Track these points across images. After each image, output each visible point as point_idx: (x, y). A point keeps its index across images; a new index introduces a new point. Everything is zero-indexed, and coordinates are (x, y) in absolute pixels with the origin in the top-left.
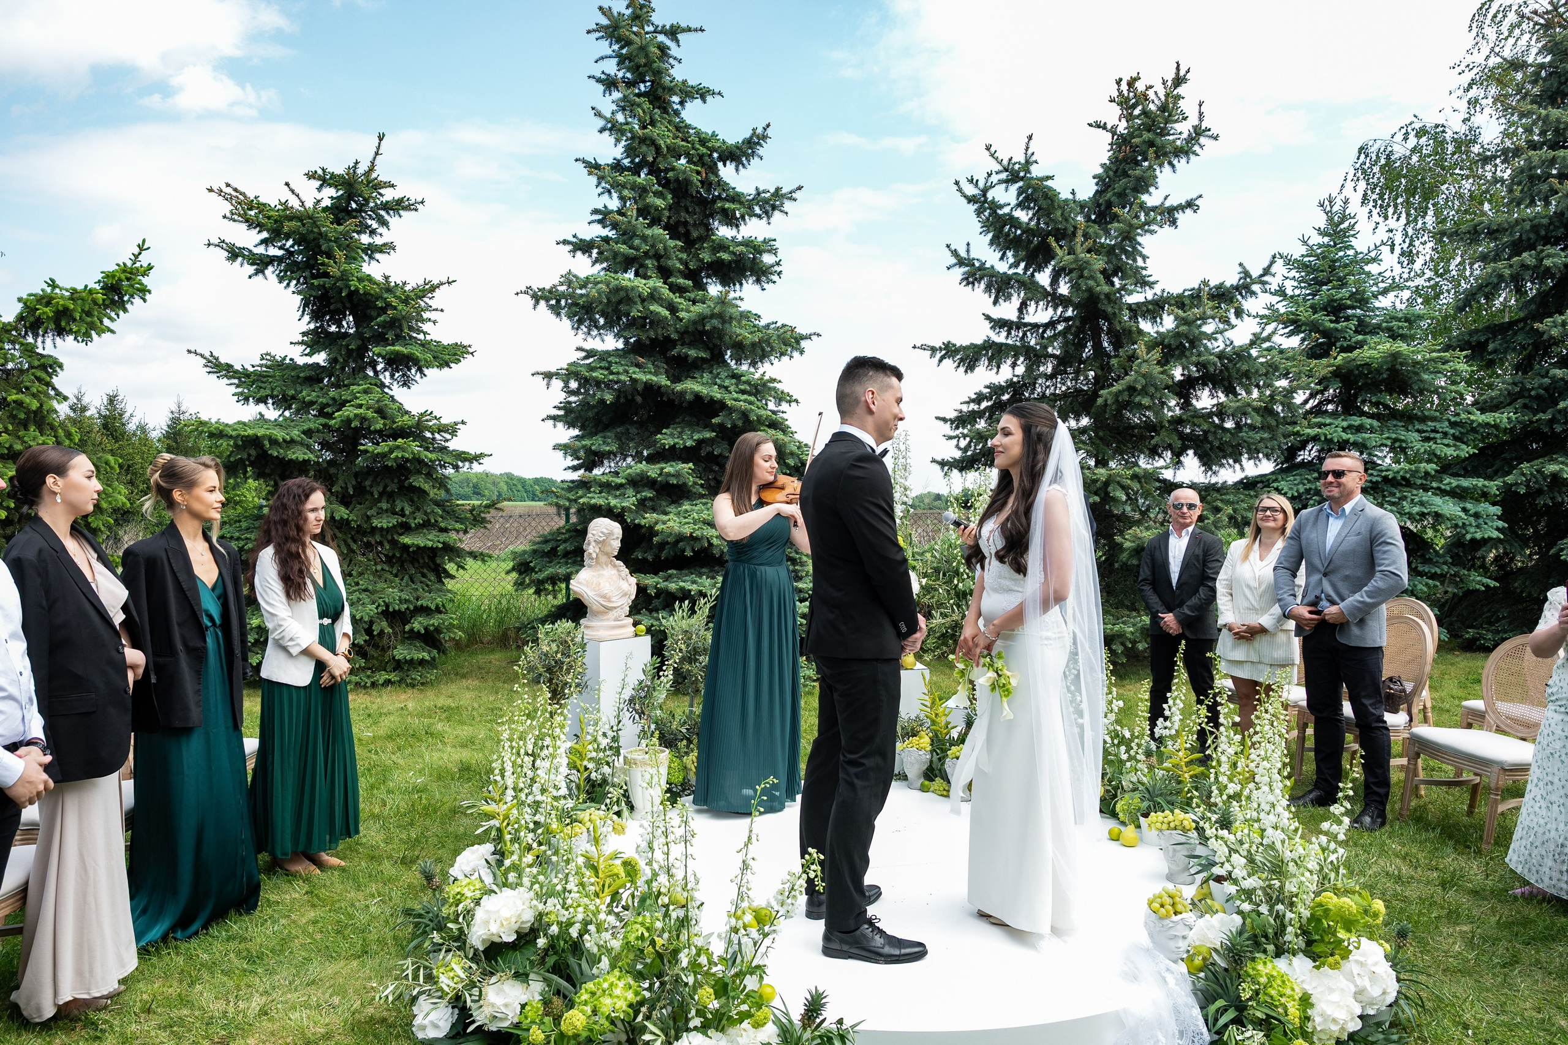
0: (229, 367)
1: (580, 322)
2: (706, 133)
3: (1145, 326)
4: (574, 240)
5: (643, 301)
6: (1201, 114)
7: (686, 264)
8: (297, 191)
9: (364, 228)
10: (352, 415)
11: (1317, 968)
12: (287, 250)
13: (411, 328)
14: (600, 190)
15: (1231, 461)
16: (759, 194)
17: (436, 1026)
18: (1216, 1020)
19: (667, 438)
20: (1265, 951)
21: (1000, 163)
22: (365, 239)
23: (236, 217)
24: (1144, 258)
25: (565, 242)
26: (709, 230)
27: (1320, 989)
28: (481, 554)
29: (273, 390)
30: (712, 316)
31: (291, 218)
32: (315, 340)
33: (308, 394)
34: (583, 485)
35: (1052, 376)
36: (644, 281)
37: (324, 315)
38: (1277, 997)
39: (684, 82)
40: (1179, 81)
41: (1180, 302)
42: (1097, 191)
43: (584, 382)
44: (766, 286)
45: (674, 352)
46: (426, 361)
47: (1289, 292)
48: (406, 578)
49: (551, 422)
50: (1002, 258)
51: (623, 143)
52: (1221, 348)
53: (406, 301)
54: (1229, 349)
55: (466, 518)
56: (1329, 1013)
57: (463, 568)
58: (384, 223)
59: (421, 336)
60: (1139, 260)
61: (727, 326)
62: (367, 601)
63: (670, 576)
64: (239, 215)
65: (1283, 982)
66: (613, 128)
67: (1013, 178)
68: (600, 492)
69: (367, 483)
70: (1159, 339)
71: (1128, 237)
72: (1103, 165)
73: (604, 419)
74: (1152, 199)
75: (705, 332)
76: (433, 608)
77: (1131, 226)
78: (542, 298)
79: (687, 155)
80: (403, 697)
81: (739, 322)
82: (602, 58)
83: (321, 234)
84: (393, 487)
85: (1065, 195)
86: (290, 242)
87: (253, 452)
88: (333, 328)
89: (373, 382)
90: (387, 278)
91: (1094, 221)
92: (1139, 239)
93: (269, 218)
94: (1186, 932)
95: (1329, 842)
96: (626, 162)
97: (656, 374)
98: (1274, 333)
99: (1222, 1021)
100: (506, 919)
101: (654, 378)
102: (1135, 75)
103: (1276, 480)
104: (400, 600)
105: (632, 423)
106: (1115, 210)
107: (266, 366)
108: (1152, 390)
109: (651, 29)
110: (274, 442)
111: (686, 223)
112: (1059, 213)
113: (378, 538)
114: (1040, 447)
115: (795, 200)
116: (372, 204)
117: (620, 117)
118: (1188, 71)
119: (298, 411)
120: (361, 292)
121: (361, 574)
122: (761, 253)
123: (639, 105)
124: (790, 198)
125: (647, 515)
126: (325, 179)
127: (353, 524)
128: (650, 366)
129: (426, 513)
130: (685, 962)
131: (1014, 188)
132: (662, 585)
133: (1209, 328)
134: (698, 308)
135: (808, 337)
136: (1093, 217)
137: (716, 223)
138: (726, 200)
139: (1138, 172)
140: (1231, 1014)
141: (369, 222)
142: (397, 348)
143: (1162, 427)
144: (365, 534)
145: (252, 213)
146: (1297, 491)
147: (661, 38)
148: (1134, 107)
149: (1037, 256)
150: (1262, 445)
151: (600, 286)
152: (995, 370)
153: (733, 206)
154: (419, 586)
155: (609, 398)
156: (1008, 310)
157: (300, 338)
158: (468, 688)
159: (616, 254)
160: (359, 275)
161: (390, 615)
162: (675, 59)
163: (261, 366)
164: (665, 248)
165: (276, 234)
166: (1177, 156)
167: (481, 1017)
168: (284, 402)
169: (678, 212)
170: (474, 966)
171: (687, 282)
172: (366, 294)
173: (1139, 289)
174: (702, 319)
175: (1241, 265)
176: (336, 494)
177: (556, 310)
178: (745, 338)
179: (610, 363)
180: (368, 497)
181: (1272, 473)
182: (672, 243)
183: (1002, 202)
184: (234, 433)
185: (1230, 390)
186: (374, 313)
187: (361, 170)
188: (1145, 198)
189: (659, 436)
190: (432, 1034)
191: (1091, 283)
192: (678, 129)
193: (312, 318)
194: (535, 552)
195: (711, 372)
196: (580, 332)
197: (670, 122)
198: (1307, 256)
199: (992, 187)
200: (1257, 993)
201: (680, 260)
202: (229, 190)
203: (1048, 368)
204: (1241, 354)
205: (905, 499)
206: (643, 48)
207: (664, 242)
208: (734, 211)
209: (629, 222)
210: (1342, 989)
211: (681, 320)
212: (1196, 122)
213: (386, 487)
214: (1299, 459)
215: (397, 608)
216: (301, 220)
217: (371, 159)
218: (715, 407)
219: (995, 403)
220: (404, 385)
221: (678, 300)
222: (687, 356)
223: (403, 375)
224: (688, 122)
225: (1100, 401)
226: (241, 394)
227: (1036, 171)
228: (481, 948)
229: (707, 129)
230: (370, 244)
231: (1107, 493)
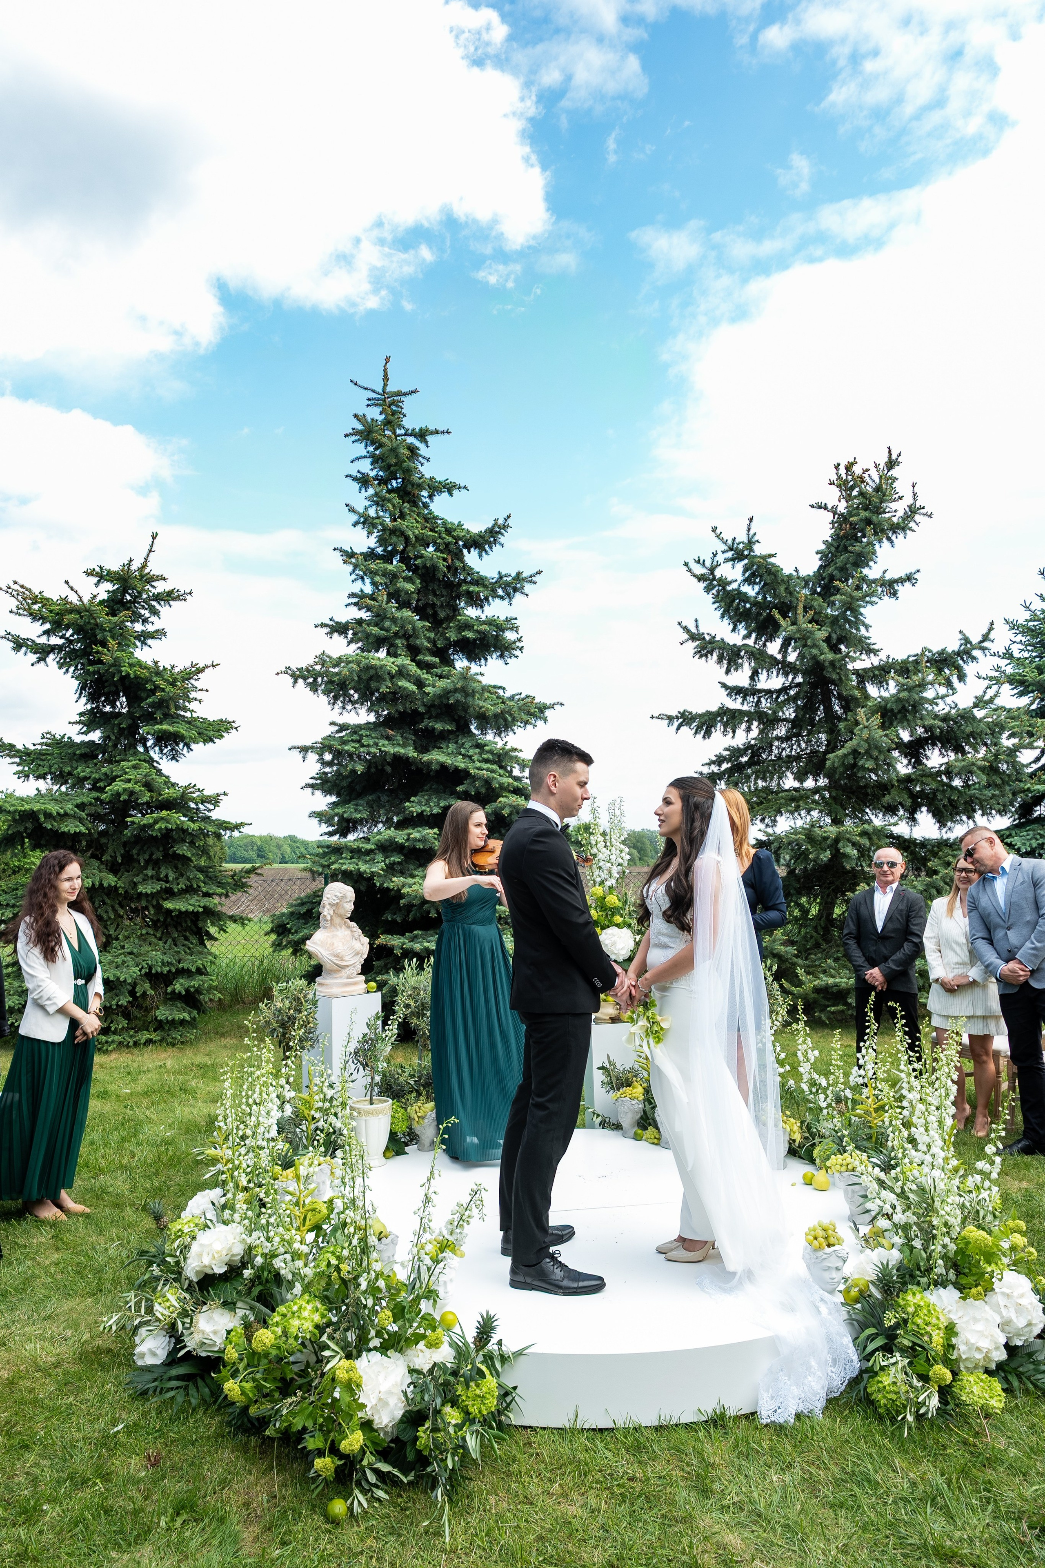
0: (12, 746)
1: (336, 698)
2: (453, 524)
3: (872, 690)
4: (331, 623)
5: (392, 677)
6: (915, 494)
7: (434, 643)
8: (75, 588)
9: (136, 617)
10: (121, 790)
11: (964, 1299)
12: (67, 639)
13: (178, 708)
14: (354, 577)
15: (964, 818)
16: (501, 578)
17: (154, 1354)
18: (865, 1347)
19: (415, 806)
20: (918, 1284)
21: (725, 543)
22: (138, 627)
23: (21, 611)
24: (867, 627)
25: (323, 625)
26: (456, 610)
27: (965, 1319)
28: (241, 918)
29: (50, 767)
30: (456, 690)
31: (71, 612)
32: (91, 720)
33: (82, 770)
34: (337, 850)
35: (787, 738)
36: (392, 660)
37: (99, 698)
38: (922, 1325)
39: (432, 479)
40: (891, 464)
41: (905, 669)
42: (821, 566)
43: (338, 754)
44: (509, 660)
45: (422, 726)
46: (191, 737)
47: (1016, 655)
48: (170, 940)
49: (310, 790)
50: (733, 630)
51: (375, 534)
52: (946, 711)
53: (173, 684)
54: (953, 711)
55: (229, 883)
56: (972, 1341)
57: (225, 931)
58: (155, 612)
59: (188, 714)
60: (862, 628)
61: (470, 699)
62: (131, 963)
63: (416, 937)
64: (25, 610)
65: (929, 1311)
66: (367, 522)
67: (739, 556)
68: (351, 858)
69: (134, 852)
70: (883, 703)
71: (852, 606)
72: (825, 542)
73: (358, 787)
74: (872, 572)
75: (449, 706)
76: (194, 970)
77: (852, 597)
78: (298, 677)
79: (435, 543)
80: (164, 1055)
81: (482, 694)
82: (358, 459)
83: (97, 625)
84: (158, 855)
85: (788, 570)
86: (70, 632)
87: (29, 825)
88: (108, 709)
89: (142, 758)
90: (156, 663)
91: (819, 594)
92: (862, 610)
93: (51, 611)
94: (839, 1264)
95: (983, 1180)
96: (380, 550)
97: (404, 746)
98: (997, 695)
99: (871, 1347)
100: (218, 1252)
101: (402, 751)
102: (852, 460)
103: (1010, 836)
104: (163, 964)
105: (383, 791)
106: (837, 583)
107: (47, 745)
108: (875, 753)
109: (402, 431)
110: (48, 815)
111: (433, 605)
112: (782, 588)
113: (144, 904)
114: (697, 816)
115: (535, 583)
116: (145, 596)
117: (372, 512)
118: (899, 455)
119: (73, 787)
120: (132, 676)
121: (127, 938)
122: (503, 630)
123: (389, 501)
124: (531, 582)
125: (394, 879)
126: (102, 576)
127: (121, 891)
128: (399, 738)
129: (189, 879)
130: (364, 1286)
131: (740, 566)
132: (408, 945)
133: (929, 694)
134: (442, 684)
135: (552, 706)
136: (819, 590)
137: (462, 604)
138: (471, 583)
139: (857, 548)
140: (879, 1342)
141: (142, 612)
142: (165, 727)
143: (893, 786)
144: (132, 899)
145: (36, 607)
146: (1030, 845)
147: (410, 440)
148: (852, 488)
149: (767, 628)
150: (993, 801)
151: (351, 665)
152: (731, 734)
153: (477, 589)
154: (181, 949)
155: (360, 768)
156: (741, 678)
157: (77, 718)
158: (225, 1047)
159: (368, 636)
160: (131, 661)
161: (152, 977)
162: (424, 458)
163: (42, 744)
164: (414, 628)
165: (57, 626)
166: (894, 532)
167: (191, 1343)
168: (60, 778)
169: (426, 595)
170: (188, 1296)
171: (434, 659)
172: (136, 677)
173: (864, 656)
174: (447, 693)
175: (961, 632)
176: (106, 863)
177: (314, 687)
178: (487, 709)
179: (361, 736)
180: (136, 865)
181: (1008, 829)
182: (420, 624)
183: (729, 579)
184: (12, 809)
185: (959, 749)
186: (144, 695)
187: (135, 566)
188: (866, 571)
189: (407, 804)
190: (149, 1361)
191: (815, 651)
192: (426, 520)
193: (88, 701)
194: (292, 914)
195: (456, 743)
196: (336, 706)
197: (418, 514)
198: (1031, 620)
199: (718, 565)
200: (905, 1321)
201: (428, 639)
202: (16, 587)
203: (781, 731)
204: (966, 716)
205: (620, 861)
206: (394, 450)
207: (411, 622)
208: (478, 593)
209: (380, 606)
210: (987, 1320)
211: (428, 694)
212: (911, 501)
213: (151, 855)
214: (1036, 814)
215: (159, 970)
216: (79, 612)
217: (145, 555)
218: (461, 775)
219: (733, 766)
220: (173, 758)
221: (425, 676)
222: (434, 729)
223: (172, 750)
224: (436, 514)
225: (828, 763)
226: (22, 772)
227: (759, 550)
228: (195, 1280)
229: (452, 518)
230: (143, 631)
231: (838, 850)
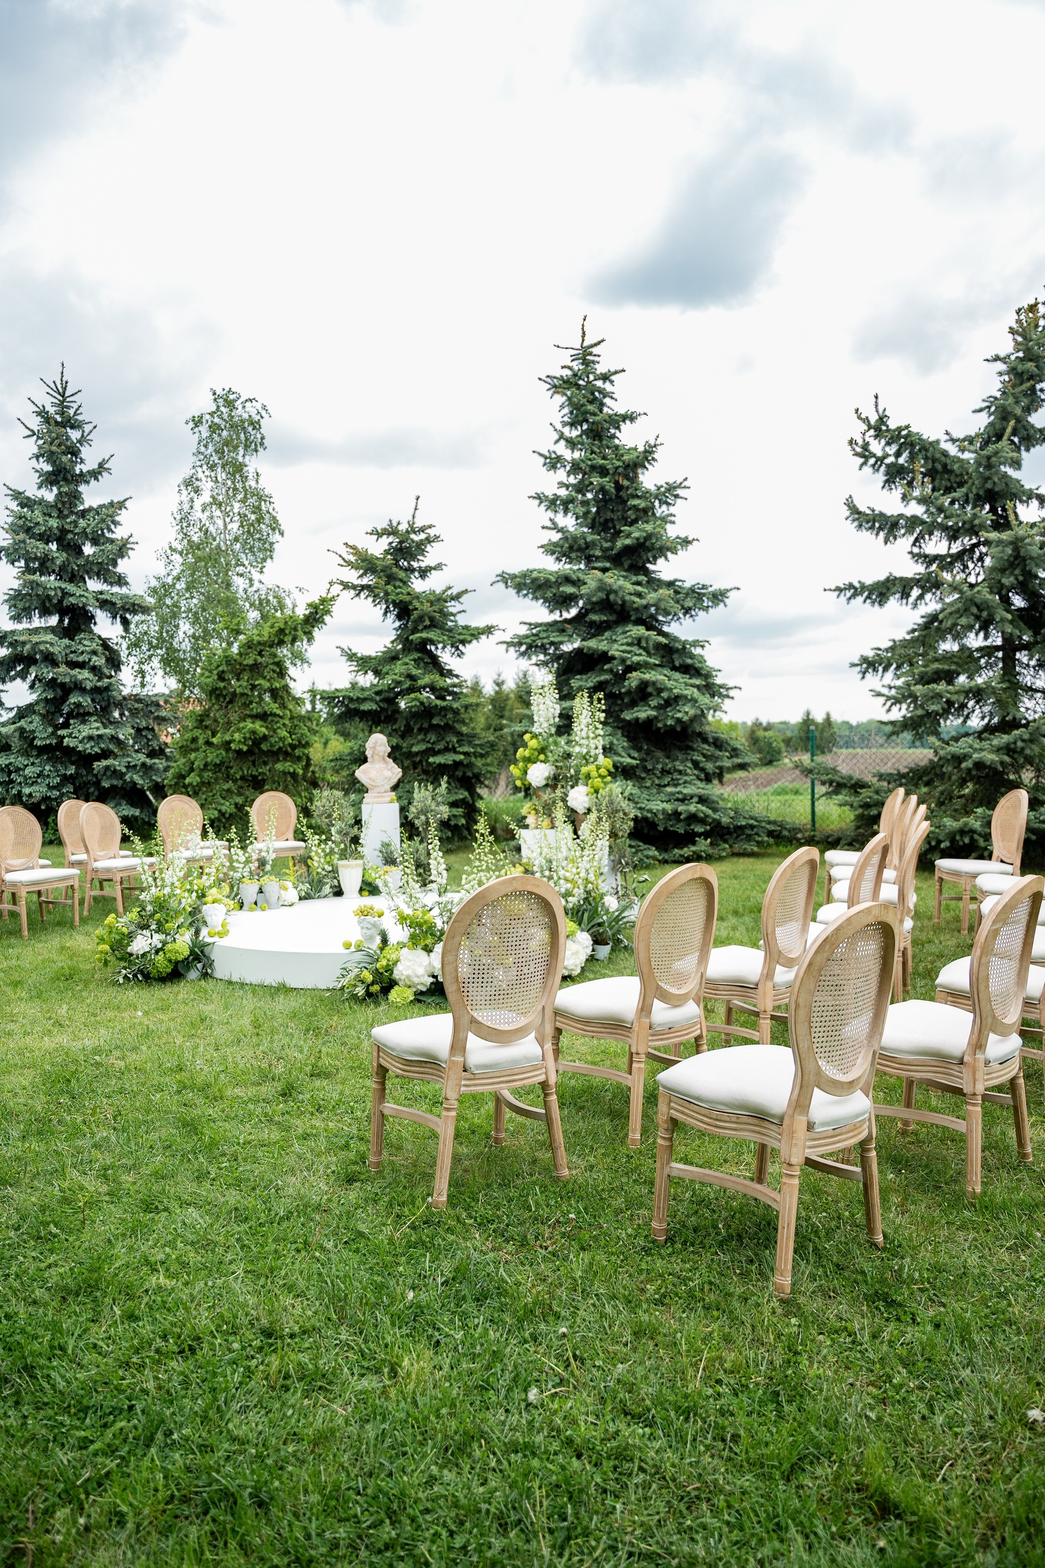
0: (356, 655)
2: (627, 449)
5: (558, 584)
12: (371, 580)
13: (441, 620)
16: (659, 489)
23: (348, 564)
39: (617, 415)
50: (901, 500)
58: (424, 553)
59: (453, 624)
64: (345, 562)
67: (880, 432)
82: (562, 408)
84: (426, 725)
110: (351, 700)
115: (685, 488)
126: (379, 534)
135: (730, 592)
138: (638, 497)
141: (416, 554)
144: (411, 755)
153: (638, 502)
162: (610, 396)
164: (586, 543)
165: (368, 571)
171: (607, 564)
172: (401, 601)
182: (593, 538)
193: (396, 619)
195: (613, 632)
217: (412, 513)
219: (924, 633)
224: (620, 442)
226: (355, 670)
227: (893, 423)
229: (630, 444)
